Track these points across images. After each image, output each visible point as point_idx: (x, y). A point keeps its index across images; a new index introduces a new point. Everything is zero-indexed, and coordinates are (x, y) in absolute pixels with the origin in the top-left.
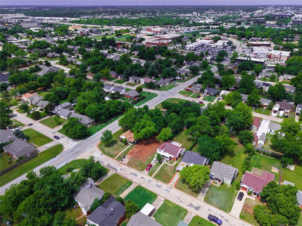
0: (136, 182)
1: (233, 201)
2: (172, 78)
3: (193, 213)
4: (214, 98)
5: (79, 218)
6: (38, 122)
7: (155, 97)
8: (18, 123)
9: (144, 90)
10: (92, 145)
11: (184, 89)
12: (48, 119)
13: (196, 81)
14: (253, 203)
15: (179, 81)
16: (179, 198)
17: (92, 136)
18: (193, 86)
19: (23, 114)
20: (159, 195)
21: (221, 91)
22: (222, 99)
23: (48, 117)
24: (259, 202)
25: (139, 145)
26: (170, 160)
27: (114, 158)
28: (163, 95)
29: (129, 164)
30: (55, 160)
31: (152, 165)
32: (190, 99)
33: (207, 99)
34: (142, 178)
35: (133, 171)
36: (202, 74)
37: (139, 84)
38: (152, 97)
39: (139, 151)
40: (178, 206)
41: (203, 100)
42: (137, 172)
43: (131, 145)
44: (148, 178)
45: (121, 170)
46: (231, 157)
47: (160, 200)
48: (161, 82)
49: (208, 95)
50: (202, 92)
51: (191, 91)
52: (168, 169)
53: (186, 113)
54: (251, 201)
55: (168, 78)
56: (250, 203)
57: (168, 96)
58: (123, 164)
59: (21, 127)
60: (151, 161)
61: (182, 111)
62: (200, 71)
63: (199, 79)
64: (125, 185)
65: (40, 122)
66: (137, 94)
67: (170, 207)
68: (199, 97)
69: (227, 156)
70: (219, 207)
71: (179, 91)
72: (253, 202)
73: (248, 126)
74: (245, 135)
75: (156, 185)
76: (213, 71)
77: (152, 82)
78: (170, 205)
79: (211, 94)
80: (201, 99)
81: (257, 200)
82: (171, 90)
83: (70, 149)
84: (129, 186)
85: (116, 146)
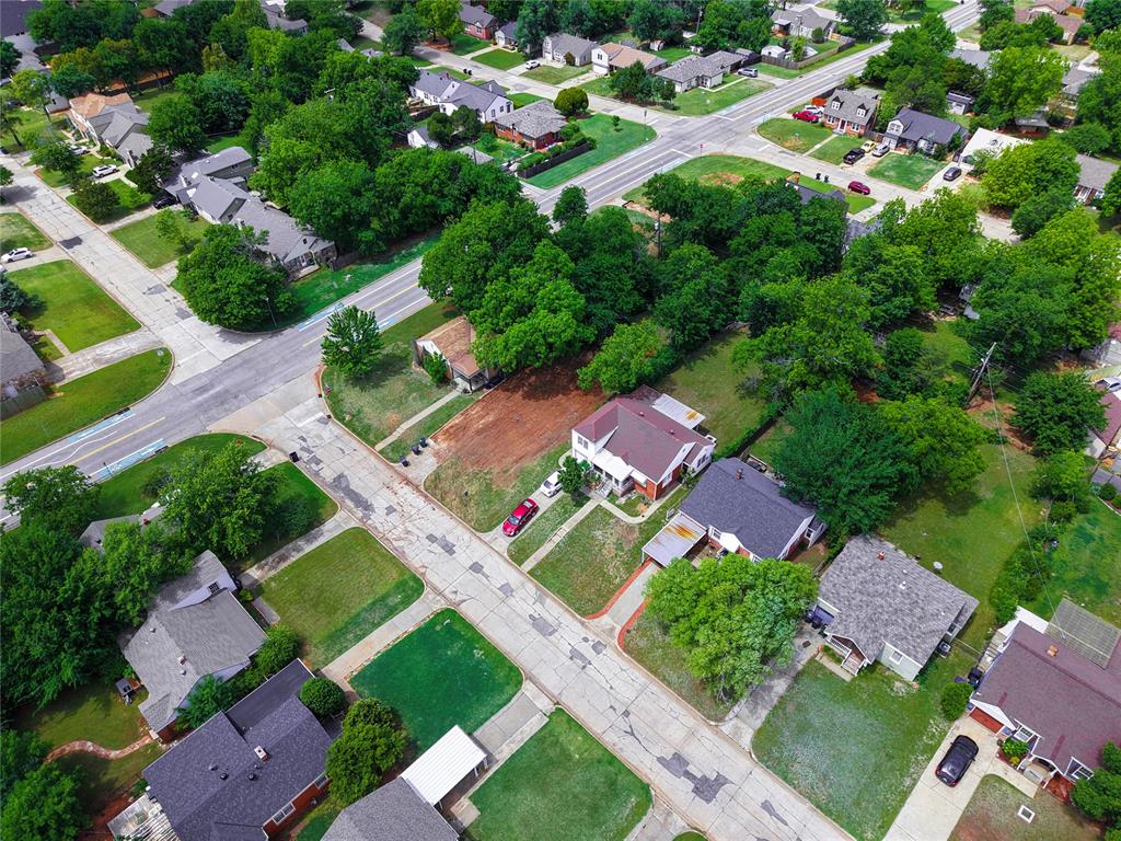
0: (441, 587)
1: (908, 782)
2: (744, 53)
3: (678, 813)
4: (931, 167)
5: (128, 751)
6: (106, 231)
7: (642, 142)
8: (25, 231)
9: (597, 104)
10: (297, 367)
11: (788, 112)
12: (147, 219)
13: (859, 74)
14: (1020, 814)
15: (774, 67)
16: (626, 713)
17: (308, 324)
18: (837, 99)
19: (58, 190)
20: (530, 678)
21: (972, 131)
22: (969, 174)
23: (152, 211)
24: (1060, 811)
25: (502, 395)
26: (629, 490)
27: (373, 445)
28: (681, 138)
29: (434, 489)
30: (121, 424)
31: (535, 509)
32: (805, 167)
33: (892, 173)
34: (476, 568)
35: (441, 522)
36: (895, 36)
37: (583, 73)
38: (624, 143)
39: (494, 424)
40: (612, 760)
41: (872, 174)
42: (458, 533)
43: (465, 391)
44: (501, 571)
45: (390, 510)
46: (951, 512)
47: (531, 709)
48: (683, 67)
49: (903, 152)
50: (877, 135)
51: (823, 125)
52: (606, 538)
53: (764, 247)
54: (1011, 801)
55: (727, 50)
56: (1004, 808)
57: (700, 142)
58: (408, 482)
59: (28, 253)
60: (537, 487)
61: (743, 231)
62: (888, 20)
63: (872, 62)
64: (383, 598)
65: (113, 234)
66: (556, 122)
67: (569, 757)
68: (854, 156)
69: (929, 503)
70: (823, 799)
71: (760, 121)
72: (1023, 807)
73: (1084, 341)
74: (1058, 401)
75: (531, 616)
76: (958, 23)
77: (639, 65)
78: (574, 744)
79: (916, 143)
80: (859, 171)
81: (1050, 800)
82: (724, 112)
83: (198, 377)
84: (402, 602)
85: (395, 385)
